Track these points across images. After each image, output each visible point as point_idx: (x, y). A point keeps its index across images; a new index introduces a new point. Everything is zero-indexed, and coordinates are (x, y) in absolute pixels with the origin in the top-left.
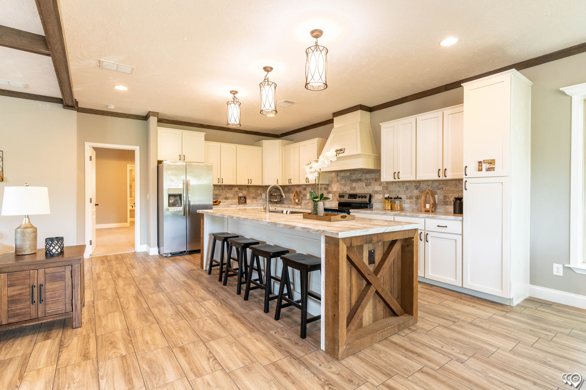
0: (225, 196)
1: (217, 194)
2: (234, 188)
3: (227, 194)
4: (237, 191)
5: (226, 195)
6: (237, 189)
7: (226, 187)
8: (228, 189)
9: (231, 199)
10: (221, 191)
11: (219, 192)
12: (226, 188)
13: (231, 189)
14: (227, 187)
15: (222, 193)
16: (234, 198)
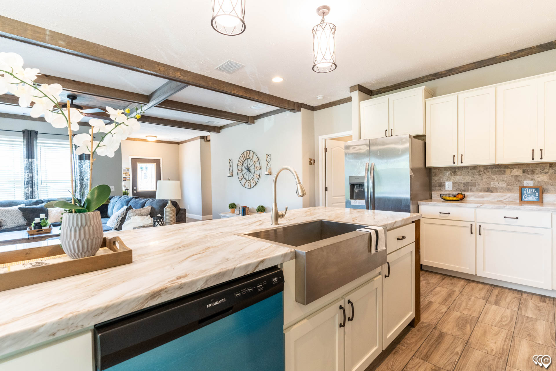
0: (487, 186)
1: (468, 183)
2: (508, 171)
3: (492, 183)
4: (517, 176)
5: (489, 184)
6: (517, 172)
7: (489, 170)
8: (496, 173)
9: (501, 192)
10: (476, 177)
11: (472, 178)
12: (488, 172)
13: (503, 173)
14: (490, 168)
15: (479, 181)
16: (509, 190)
